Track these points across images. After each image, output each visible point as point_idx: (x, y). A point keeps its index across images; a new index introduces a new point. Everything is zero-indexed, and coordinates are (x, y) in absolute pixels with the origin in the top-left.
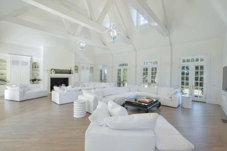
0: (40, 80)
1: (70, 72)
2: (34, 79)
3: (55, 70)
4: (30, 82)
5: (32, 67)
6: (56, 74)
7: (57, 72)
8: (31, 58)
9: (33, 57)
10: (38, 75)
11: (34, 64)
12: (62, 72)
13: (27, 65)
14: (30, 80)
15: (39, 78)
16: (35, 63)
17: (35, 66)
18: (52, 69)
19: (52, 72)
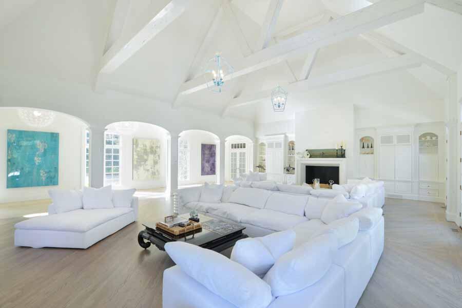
0: (294, 169)
1: (341, 154)
2: (288, 167)
3: (309, 151)
4: (284, 171)
5: (288, 149)
6: (312, 159)
7: (312, 154)
8: (285, 137)
9: (287, 135)
11: (291, 145)
12: (324, 154)
13: (281, 147)
15: (294, 165)
16: (292, 143)
18: (307, 150)
19: (305, 155)
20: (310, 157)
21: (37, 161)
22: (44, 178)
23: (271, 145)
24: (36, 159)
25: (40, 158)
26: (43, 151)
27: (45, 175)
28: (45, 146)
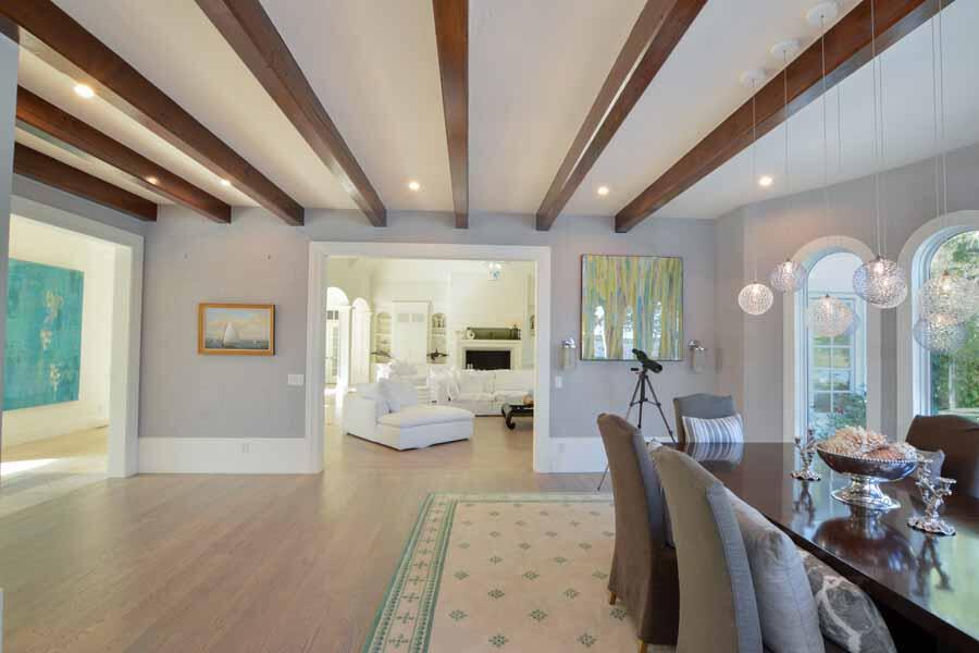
0: (445, 355)
1: (514, 335)
2: (435, 352)
3: (474, 330)
4: (427, 359)
5: (431, 324)
6: (478, 341)
7: (479, 334)
8: (430, 307)
9: (432, 304)
10: (444, 342)
11: (436, 320)
12: (492, 334)
13: (422, 321)
14: (428, 355)
15: (445, 350)
16: (439, 316)
17: (438, 323)
18: (469, 329)
19: (468, 336)
20: (475, 339)
21: (46, 340)
22: (56, 384)
23: (403, 318)
24: (43, 334)
25: (50, 334)
26: (56, 314)
27: (59, 375)
28: (60, 303)
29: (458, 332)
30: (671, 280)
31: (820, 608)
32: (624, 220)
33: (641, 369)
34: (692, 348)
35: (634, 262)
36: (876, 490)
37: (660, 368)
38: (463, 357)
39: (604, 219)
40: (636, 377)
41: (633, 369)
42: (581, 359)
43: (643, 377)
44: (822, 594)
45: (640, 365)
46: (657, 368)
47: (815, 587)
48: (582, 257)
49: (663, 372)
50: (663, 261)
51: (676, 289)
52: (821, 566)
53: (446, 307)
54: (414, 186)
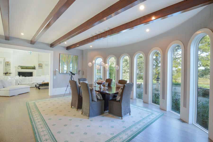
0: (10, 73)
1: (34, 68)
2: (6, 72)
3: (21, 66)
4: (3, 75)
5: (5, 65)
8: (4, 59)
9: (6, 58)
10: (10, 70)
11: (7, 63)
13: (2, 63)
14: (4, 73)
15: (10, 72)
16: (8, 62)
17: (7, 64)
18: (19, 66)
19: (19, 68)
20: (21, 69)
29: (15, 67)
30: (76, 60)
31: (96, 95)
32: (68, 48)
33: (71, 75)
34: (79, 71)
35: (70, 56)
36: (102, 86)
37: (75, 74)
38: (17, 73)
39: (64, 47)
40: (70, 76)
41: (70, 75)
42: (59, 73)
43: (72, 76)
44: (97, 94)
45: (71, 74)
46: (74, 74)
47: (96, 94)
48: (60, 54)
49: (75, 75)
50: (75, 56)
51: (77, 61)
52: (96, 92)
53: (11, 60)
54: (22, 34)
